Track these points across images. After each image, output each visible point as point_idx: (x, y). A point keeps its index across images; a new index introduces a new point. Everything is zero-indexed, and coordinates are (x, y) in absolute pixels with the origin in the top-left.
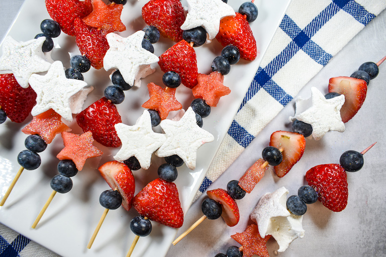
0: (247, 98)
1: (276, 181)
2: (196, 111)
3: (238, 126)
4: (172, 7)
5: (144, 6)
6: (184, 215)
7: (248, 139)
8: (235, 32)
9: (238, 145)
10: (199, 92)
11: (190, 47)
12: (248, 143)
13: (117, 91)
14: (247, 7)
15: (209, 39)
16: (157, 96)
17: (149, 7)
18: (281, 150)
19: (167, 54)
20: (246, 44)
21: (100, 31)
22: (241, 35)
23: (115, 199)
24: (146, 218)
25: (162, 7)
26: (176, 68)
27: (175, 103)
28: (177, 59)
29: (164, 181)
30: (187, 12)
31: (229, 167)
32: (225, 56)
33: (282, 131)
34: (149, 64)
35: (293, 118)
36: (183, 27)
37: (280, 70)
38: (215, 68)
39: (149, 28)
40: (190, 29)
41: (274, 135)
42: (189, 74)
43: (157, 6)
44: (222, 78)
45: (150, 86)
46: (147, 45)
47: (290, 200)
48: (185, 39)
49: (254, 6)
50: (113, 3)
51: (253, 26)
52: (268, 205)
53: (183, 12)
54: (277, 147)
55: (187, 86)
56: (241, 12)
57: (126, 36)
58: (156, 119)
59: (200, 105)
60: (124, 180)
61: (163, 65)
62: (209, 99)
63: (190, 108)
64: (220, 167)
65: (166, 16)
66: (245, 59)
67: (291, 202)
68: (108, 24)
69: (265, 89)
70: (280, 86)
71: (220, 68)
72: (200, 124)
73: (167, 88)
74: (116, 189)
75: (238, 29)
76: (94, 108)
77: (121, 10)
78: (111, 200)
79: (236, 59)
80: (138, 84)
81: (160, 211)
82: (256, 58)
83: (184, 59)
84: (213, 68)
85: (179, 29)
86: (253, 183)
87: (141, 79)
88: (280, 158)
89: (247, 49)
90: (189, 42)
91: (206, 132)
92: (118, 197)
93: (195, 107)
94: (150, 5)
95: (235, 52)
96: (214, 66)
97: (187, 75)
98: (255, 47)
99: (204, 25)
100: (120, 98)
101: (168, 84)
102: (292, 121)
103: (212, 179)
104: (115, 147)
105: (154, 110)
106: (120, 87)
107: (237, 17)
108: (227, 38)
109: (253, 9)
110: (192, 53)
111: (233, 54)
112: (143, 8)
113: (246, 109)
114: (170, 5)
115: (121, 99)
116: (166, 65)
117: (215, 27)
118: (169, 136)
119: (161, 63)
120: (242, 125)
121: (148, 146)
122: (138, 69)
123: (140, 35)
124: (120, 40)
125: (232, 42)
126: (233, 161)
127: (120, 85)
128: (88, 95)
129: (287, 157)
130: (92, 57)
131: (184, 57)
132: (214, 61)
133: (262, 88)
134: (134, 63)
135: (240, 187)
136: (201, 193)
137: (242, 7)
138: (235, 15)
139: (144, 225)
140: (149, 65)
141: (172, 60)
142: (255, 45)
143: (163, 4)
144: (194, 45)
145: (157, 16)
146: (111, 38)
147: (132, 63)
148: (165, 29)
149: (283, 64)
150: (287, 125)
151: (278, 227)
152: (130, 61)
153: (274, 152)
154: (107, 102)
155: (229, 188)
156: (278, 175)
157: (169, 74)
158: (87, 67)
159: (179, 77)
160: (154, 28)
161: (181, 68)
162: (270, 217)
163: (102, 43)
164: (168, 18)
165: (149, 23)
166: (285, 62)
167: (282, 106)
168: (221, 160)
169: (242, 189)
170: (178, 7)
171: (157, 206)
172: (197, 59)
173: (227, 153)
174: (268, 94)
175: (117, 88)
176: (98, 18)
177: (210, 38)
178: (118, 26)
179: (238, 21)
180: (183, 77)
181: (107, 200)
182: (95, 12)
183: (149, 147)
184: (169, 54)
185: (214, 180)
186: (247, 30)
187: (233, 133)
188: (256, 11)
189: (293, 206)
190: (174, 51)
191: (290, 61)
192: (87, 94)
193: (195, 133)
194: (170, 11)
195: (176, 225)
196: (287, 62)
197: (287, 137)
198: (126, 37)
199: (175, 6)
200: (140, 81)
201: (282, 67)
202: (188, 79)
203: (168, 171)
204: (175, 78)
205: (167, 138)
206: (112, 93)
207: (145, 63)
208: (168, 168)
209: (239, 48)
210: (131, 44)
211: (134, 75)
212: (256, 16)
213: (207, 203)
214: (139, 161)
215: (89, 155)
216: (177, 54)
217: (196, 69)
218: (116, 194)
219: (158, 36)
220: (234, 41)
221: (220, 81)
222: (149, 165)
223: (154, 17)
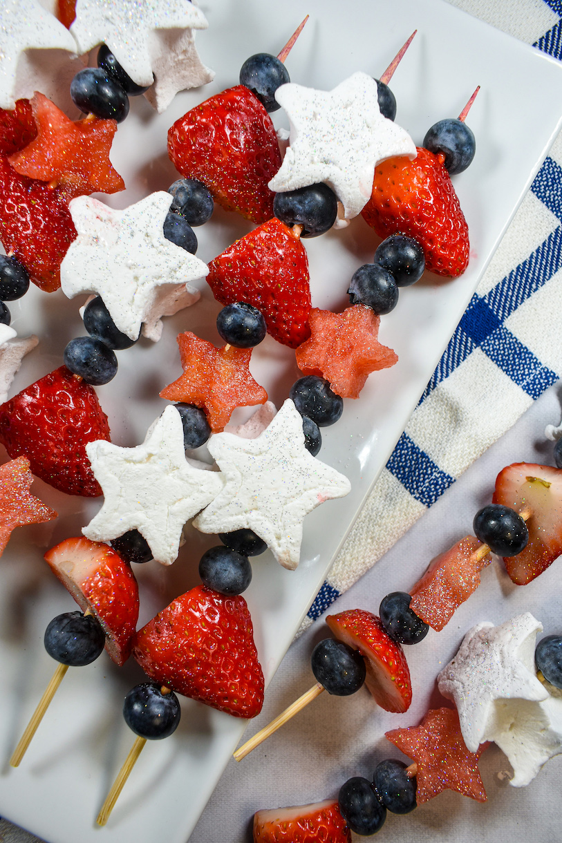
0: (439, 375)
1: (506, 593)
2: (304, 410)
3: (413, 447)
4: (246, 130)
5: (172, 125)
6: (266, 684)
7: (437, 484)
8: (414, 201)
9: (411, 498)
10: (314, 358)
11: (291, 239)
12: (437, 496)
13: (96, 353)
14: (449, 131)
15: (342, 218)
16: (200, 369)
17: (186, 128)
18: (524, 516)
19: (230, 255)
20: (442, 232)
21: (53, 191)
22: (429, 208)
23: (84, 641)
24: (164, 689)
25: (220, 129)
26: (253, 293)
27: (249, 388)
28: (256, 270)
29: (215, 593)
30: (287, 143)
31: (385, 555)
32: (386, 263)
33: (528, 464)
34: (182, 281)
35: (556, 430)
36: (275, 185)
37: (527, 301)
38: (358, 295)
39: (185, 185)
40: (293, 188)
41: (506, 475)
42: (288, 310)
43: (206, 127)
44: (375, 322)
45: (183, 341)
46: (179, 231)
47: (544, 651)
48: (279, 217)
49: (465, 130)
50: (90, 116)
51: (462, 184)
52: (488, 662)
53: (276, 145)
54: (514, 505)
55: (282, 342)
56: (430, 144)
57: (121, 206)
58: (197, 431)
59: (317, 394)
60: (108, 593)
61: (220, 285)
62: (339, 378)
63: (289, 404)
64: (362, 555)
65: (230, 155)
66: (438, 273)
67: (548, 655)
68: (75, 171)
69: (487, 352)
70: (525, 344)
71: (371, 296)
72: (313, 445)
73: (228, 347)
74: (87, 613)
75: (423, 192)
76: (34, 396)
77: (110, 136)
78: (73, 644)
79: (413, 271)
80: (153, 333)
81: (203, 674)
82: (468, 270)
83: (276, 271)
84: (353, 295)
85: (264, 189)
86: (450, 605)
87: (163, 318)
88: (523, 538)
89: (444, 246)
90: (291, 226)
91: (330, 469)
92: (93, 635)
93: (303, 398)
94: (189, 124)
95: (411, 253)
96: (356, 291)
97: (281, 312)
98: (465, 241)
99: (332, 179)
100: (104, 370)
101: (231, 338)
102: (553, 438)
103: (340, 585)
104: (90, 495)
105: (193, 406)
106: (105, 341)
107: (419, 160)
108: (393, 216)
109: (463, 138)
110: (298, 255)
111: (407, 259)
112: (171, 132)
113: (434, 405)
114: (243, 124)
115: (106, 374)
116: (227, 284)
117: (361, 185)
118: (231, 479)
119: (216, 279)
120: (423, 445)
121: (174, 503)
122: (153, 296)
123: (161, 202)
124: (104, 216)
125: (405, 226)
126: (394, 541)
127: (104, 336)
128: (23, 359)
129: (540, 534)
130: (33, 259)
131: (276, 265)
132: (356, 277)
133: (478, 349)
134: (141, 280)
135: (414, 615)
136: (311, 621)
137: (432, 134)
138: (415, 153)
139: (157, 710)
140: (184, 285)
141: (244, 274)
142: (467, 235)
143: (223, 120)
144: (304, 234)
145: (206, 152)
146: (81, 209)
147: (136, 278)
148: (226, 189)
149: (534, 286)
150: (540, 447)
151: (512, 720)
152: (131, 273)
153: (507, 522)
154: (71, 380)
155: (385, 613)
156: (513, 578)
157: (235, 311)
158: (18, 285)
159: (261, 320)
160: (200, 186)
161: (268, 293)
162: (492, 697)
163: (59, 224)
164: (236, 158)
165: (185, 173)
166: (539, 281)
167: (529, 399)
168: (364, 536)
169: (419, 620)
170: (262, 128)
171: (195, 661)
172: (310, 269)
173: (381, 518)
174: (493, 365)
175: (97, 345)
176: (49, 156)
177: (346, 215)
178: (102, 179)
179: (424, 169)
180: (273, 317)
181: (63, 642)
182: (41, 140)
183: (175, 508)
184: (236, 257)
185: (346, 587)
186: (446, 195)
187: (399, 467)
188: (471, 143)
189: (554, 668)
190: (249, 249)
191: (553, 278)
192: (21, 354)
193: (302, 472)
194: (242, 139)
195: (244, 711)
196: (547, 282)
197: (542, 482)
198: (122, 208)
199: (255, 125)
200: (161, 324)
201: (533, 294)
202: (286, 323)
203: (227, 570)
204: (251, 322)
205: (224, 483)
206: (83, 358)
207: (169, 280)
208: (226, 560)
209: (422, 244)
210: (133, 227)
211: (141, 312)
212: (469, 158)
213: (327, 652)
214: (150, 543)
215: (20, 520)
216: (258, 256)
217: (307, 297)
218: (88, 627)
219: (208, 206)
220: (411, 225)
221: (370, 329)
222: (176, 555)
223: (199, 157)
